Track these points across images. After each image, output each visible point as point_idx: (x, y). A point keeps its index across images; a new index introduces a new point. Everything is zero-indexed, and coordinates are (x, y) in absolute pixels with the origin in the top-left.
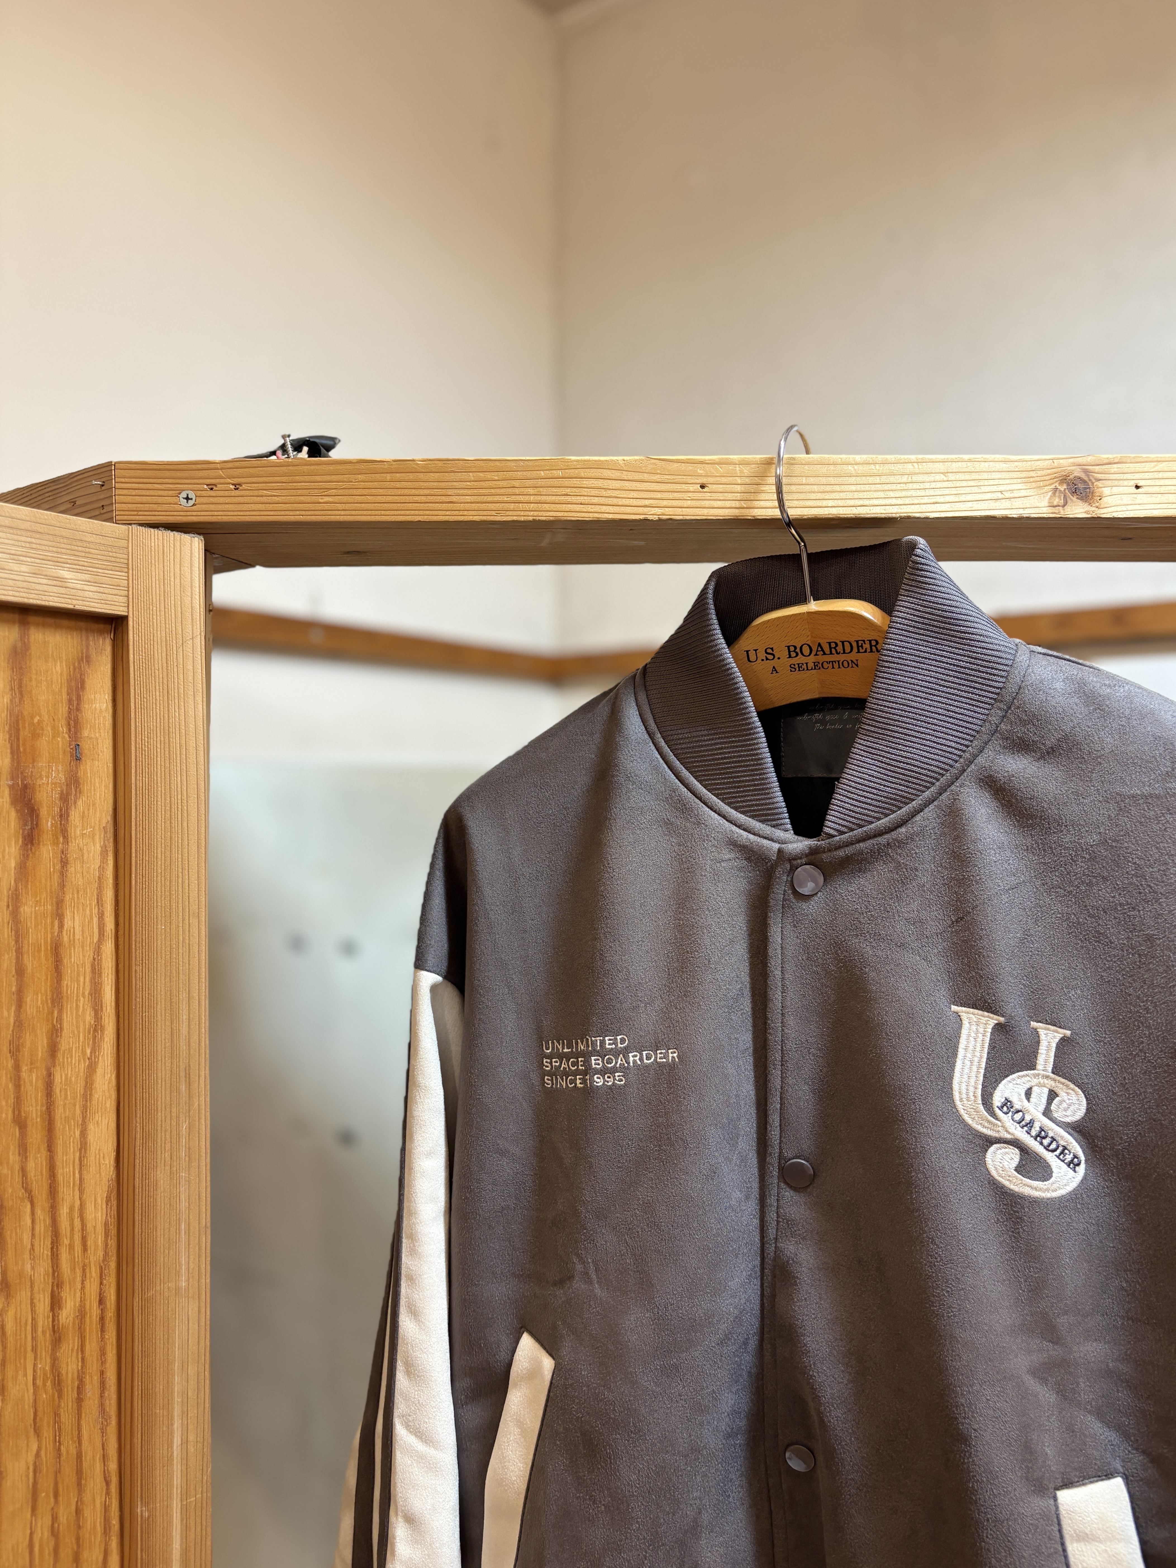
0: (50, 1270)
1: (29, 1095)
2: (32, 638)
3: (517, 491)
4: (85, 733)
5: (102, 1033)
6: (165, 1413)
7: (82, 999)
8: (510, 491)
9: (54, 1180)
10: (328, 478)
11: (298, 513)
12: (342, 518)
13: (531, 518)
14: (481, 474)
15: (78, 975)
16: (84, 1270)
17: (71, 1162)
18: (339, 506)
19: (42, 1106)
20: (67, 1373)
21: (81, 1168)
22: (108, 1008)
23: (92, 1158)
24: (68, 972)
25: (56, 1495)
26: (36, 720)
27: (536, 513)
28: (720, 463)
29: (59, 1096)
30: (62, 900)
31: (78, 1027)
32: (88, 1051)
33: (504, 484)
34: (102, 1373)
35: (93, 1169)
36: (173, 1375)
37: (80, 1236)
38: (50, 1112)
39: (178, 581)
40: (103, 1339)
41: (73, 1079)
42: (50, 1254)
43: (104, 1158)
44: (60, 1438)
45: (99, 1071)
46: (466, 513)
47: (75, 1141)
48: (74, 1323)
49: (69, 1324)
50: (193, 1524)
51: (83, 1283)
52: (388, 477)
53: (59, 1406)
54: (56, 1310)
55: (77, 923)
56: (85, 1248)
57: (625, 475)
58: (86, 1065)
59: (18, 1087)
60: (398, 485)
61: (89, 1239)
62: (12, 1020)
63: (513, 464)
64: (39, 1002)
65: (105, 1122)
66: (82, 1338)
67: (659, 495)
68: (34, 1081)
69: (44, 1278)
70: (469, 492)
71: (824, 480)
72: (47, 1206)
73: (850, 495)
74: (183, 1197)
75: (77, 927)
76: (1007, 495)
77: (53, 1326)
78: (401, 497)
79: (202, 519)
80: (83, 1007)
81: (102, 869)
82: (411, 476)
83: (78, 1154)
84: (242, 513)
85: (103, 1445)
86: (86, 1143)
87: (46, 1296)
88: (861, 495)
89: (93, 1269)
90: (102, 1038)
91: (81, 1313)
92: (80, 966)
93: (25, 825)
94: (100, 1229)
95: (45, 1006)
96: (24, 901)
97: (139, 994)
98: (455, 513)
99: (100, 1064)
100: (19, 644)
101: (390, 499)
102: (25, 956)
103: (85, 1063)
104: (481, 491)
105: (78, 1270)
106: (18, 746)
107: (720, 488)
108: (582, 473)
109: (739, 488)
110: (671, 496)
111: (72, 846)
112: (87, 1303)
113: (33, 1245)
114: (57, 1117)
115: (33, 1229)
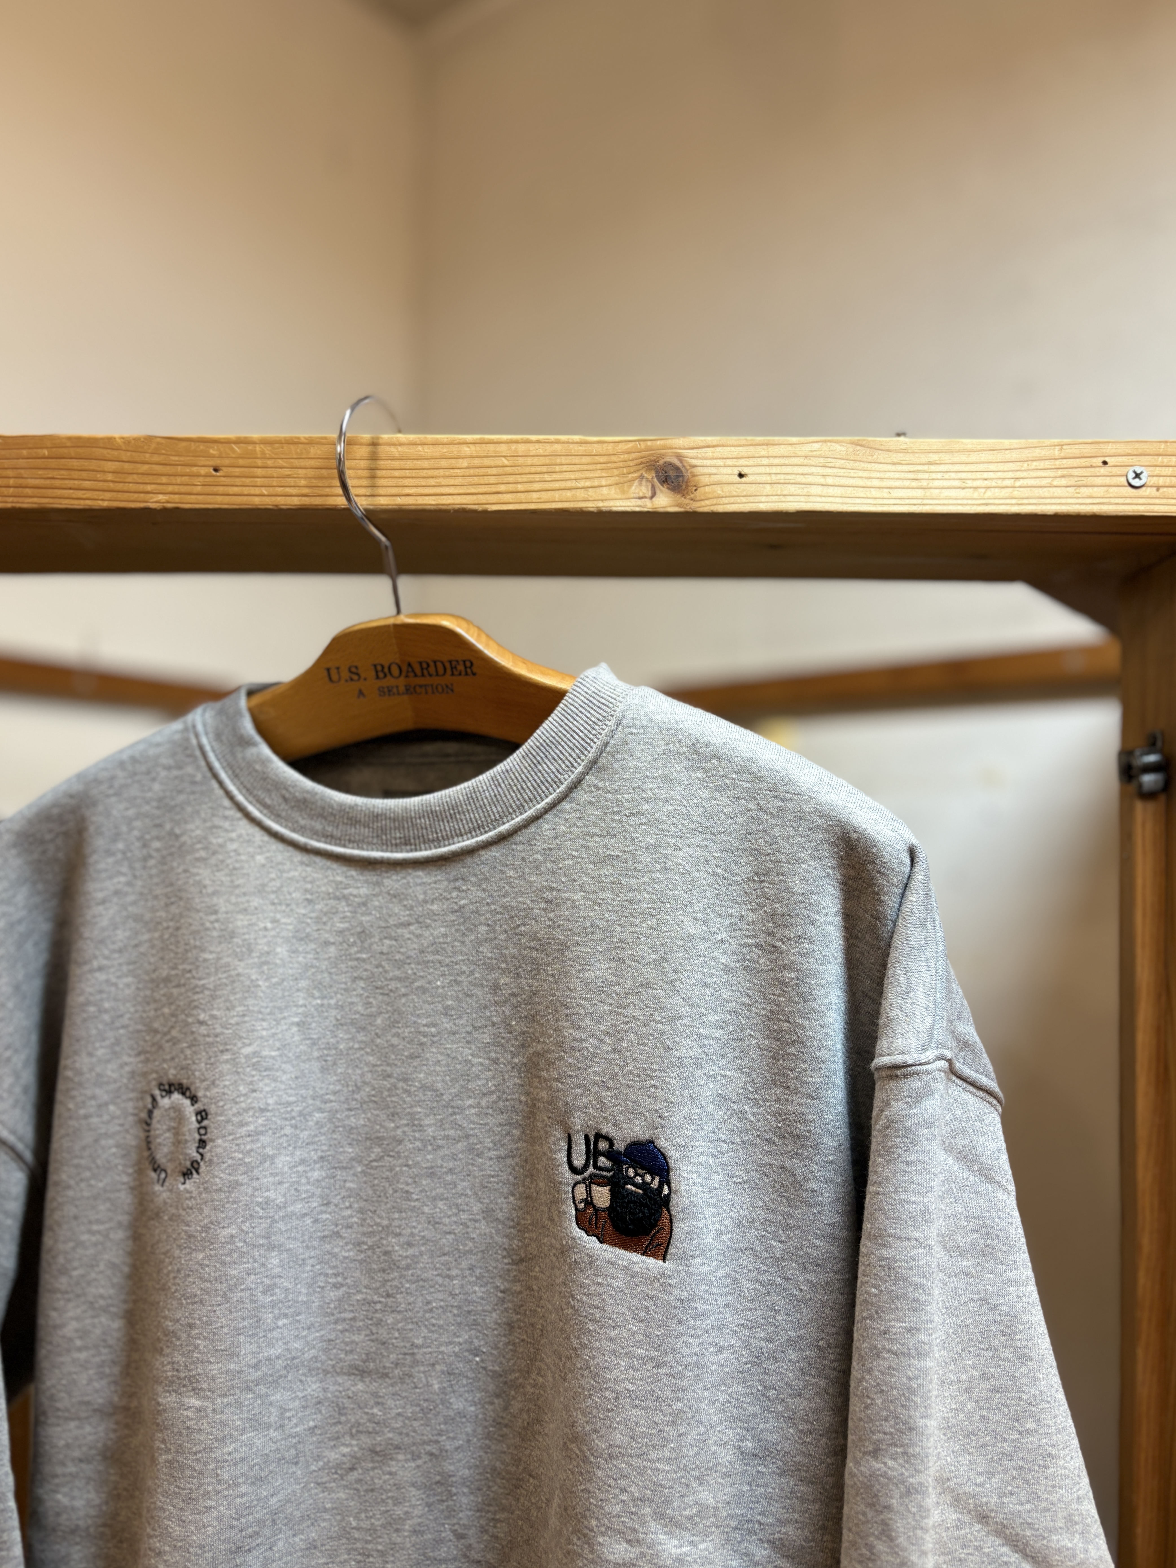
13: (9, 505)
27: (16, 500)
28: (237, 442)
57: (125, 456)
67: (164, 480)
71: (361, 464)
73: (392, 482)
76: (569, 484)
107: (237, 471)
108: (72, 452)
109: (259, 472)
110: (179, 480)
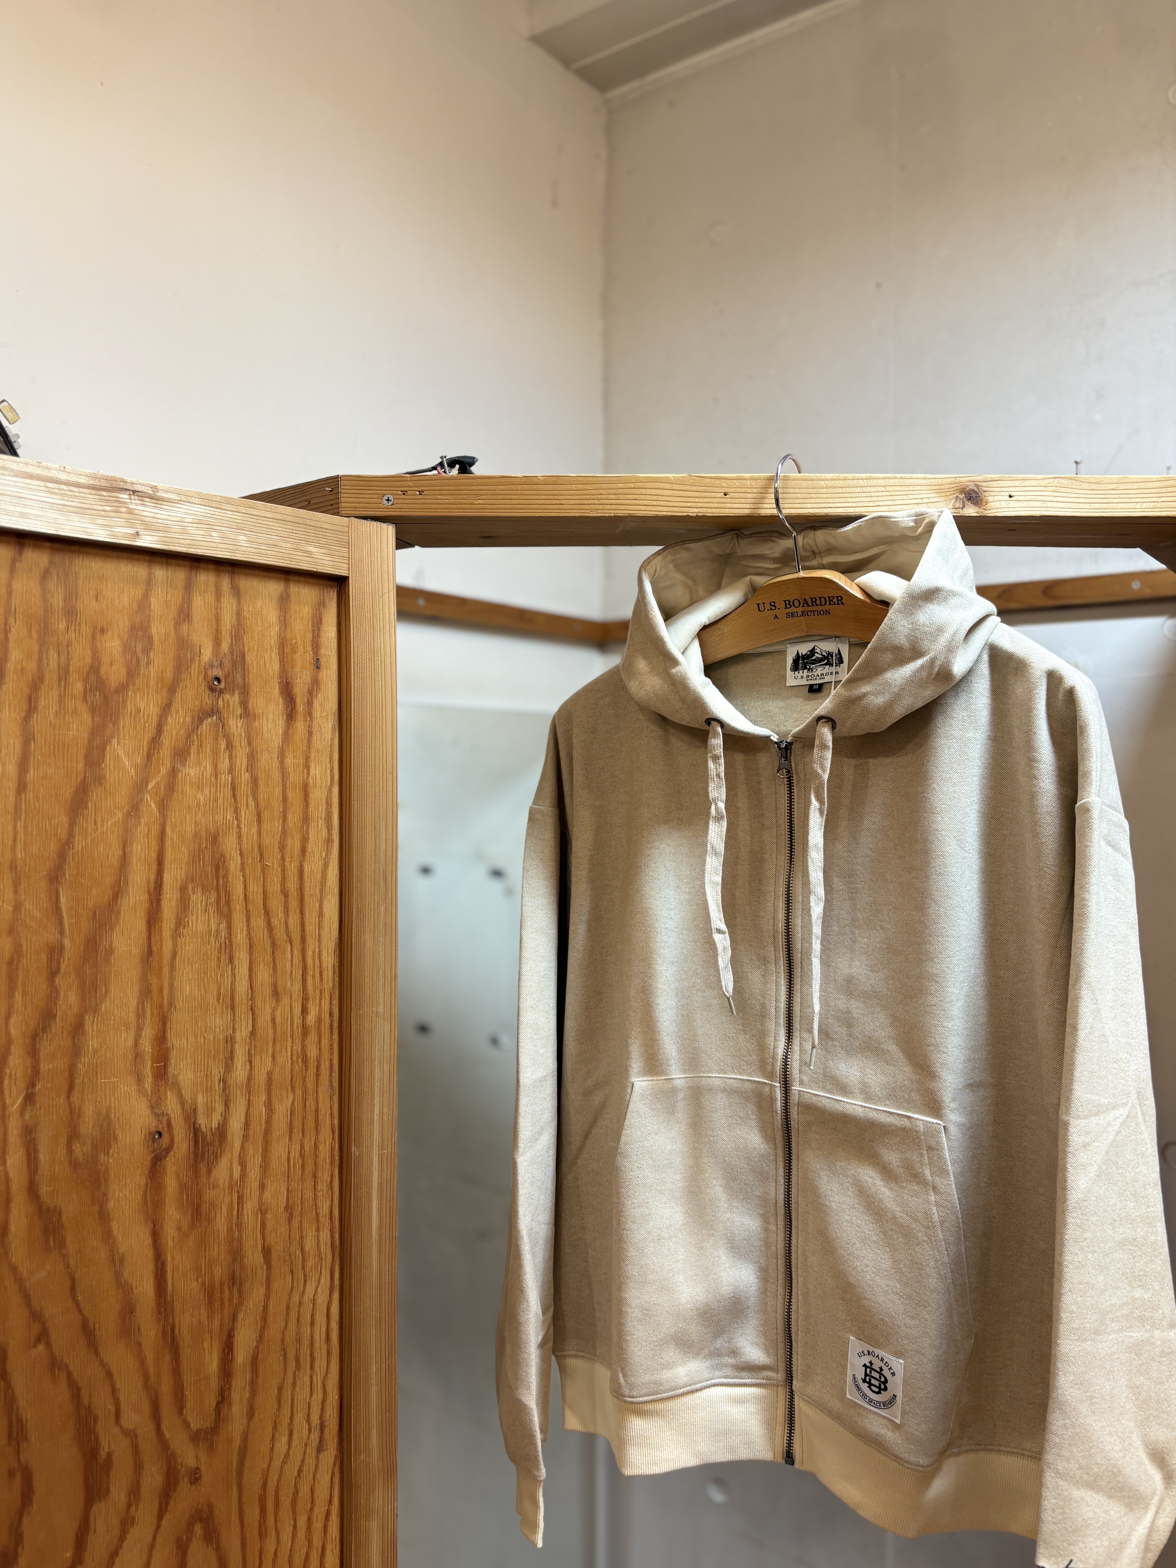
0: (302, 989)
1: (289, 876)
2: (291, 591)
3: (604, 497)
4: (323, 652)
5: (332, 844)
6: (370, 1091)
7: (320, 820)
8: (599, 496)
9: (304, 932)
11: (461, 510)
12: (489, 514)
13: (613, 515)
14: (581, 486)
15: (318, 805)
16: (321, 993)
18: (488, 506)
19: (297, 885)
20: (311, 1055)
21: (319, 928)
22: (335, 828)
23: (326, 923)
24: (312, 802)
25: (303, 1131)
26: (294, 642)
27: (616, 512)
28: (737, 479)
29: (307, 880)
30: (309, 757)
31: (318, 839)
32: (324, 854)
33: (595, 492)
34: (331, 1060)
35: (326, 930)
36: (375, 1068)
37: (319, 971)
38: (301, 889)
39: (379, 554)
40: (331, 1039)
41: (314, 871)
42: (301, 979)
44: (306, 1096)
45: (330, 868)
47: (316, 909)
48: (315, 1025)
49: (312, 1025)
50: (385, 1168)
51: (320, 1001)
52: (520, 487)
53: (306, 1076)
54: (305, 1014)
55: (318, 772)
56: (321, 980)
57: (674, 487)
59: (283, 871)
60: (526, 492)
61: (324, 973)
62: (280, 829)
64: (296, 820)
65: (334, 901)
66: (320, 1035)
67: (697, 500)
69: (298, 994)
70: (573, 497)
72: (300, 948)
73: (821, 501)
74: (381, 954)
75: (317, 775)
76: (925, 501)
77: (303, 1025)
78: (528, 500)
79: (395, 513)
80: (321, 826)
81: (332, 739)
82: (534, 487)
83: (317, 919)
84: (422, 510)
85: (331, 1107)
86: (322, 913)
87: (299, 1004)
88: (830, 500)
89: (326, 993)
91: (319, 1020)
92: (319, 800)
93: (288, 707)
94: (330, 968)
95: (299, 822)
96: (287, 755)
97: (355, 819)
98: (563, 511)
99: (331, 863)
100: (284, 594)
102: (288, 790)
103: (321, 862)
104: (580, 497)
105: (317, 992)
106: (284, 657)
107: (737, 495)
108: (647, 485)
110: (704, 500)
111: (315, 723)
112: (323, 1014)
113: (291, 972)
114: (306, 893)
115: (292, 961)
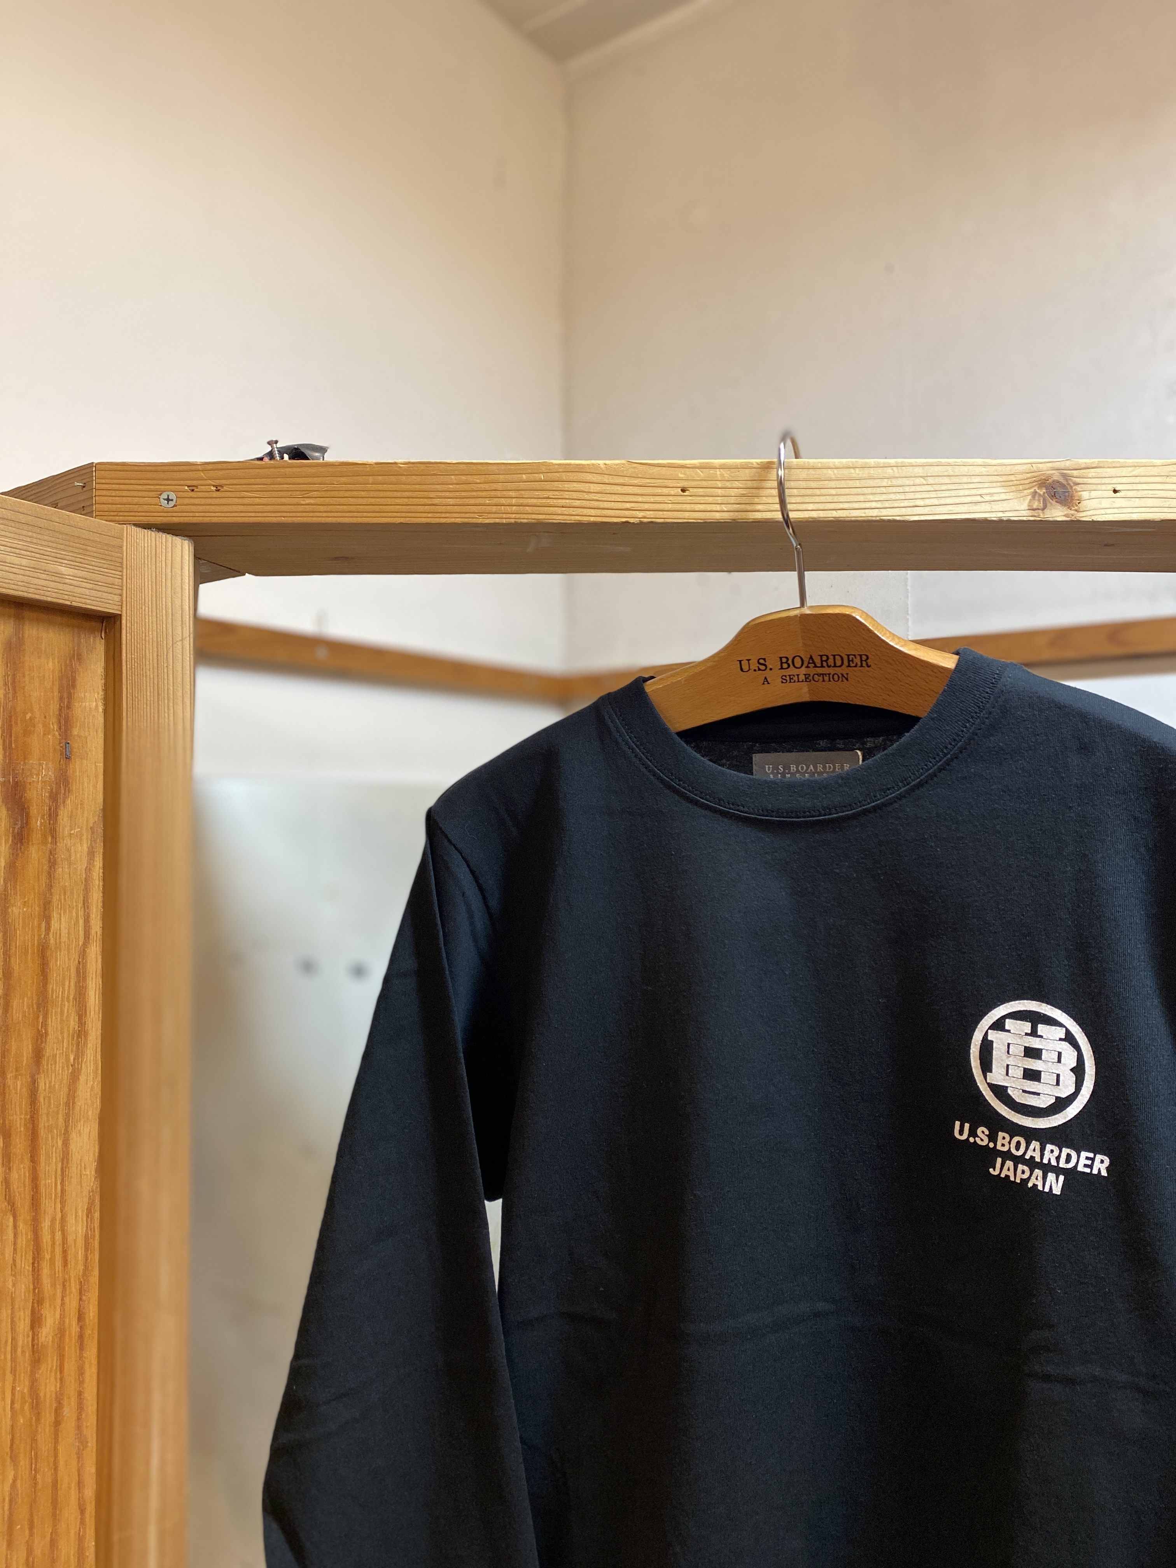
0: (31, 1287)
1: (13, 1103)
2: (26, 635)
3: (499, 494)
4: (76, 731)
5: (86, 1039)
7: (66, 1003)
8: (493, 493)
9: (37, 1192)
10: (310, 480)
11: (279, 514)
12: (323, 520)
13: (513, 521)
14: (464, 478)
15: (63, 979)
16: (64, 1286)
17: (54, 1173)
18: (322, 508)
19: (26, 1114)
20: (45, 1396)
21: (62, 1180)
22: (92, 1013)
23: (74, 1169)
24: (54, 976)
25: (31, 1527)
26: (28, 716)
27: (518, 516)
28: (702, 467)
29: (43, 1104)
30: (50, 902)
31: (62, 1033)
32: (72, 1058)
33: (487, 486)
34: (80, 1394)
35: (74, 1180)
36: (153, 1392)
37: (61, 1250)
38: (34, 1121)
39: (169, 582)
40: (81, 1357)
41: (57, 1086)
42: (31, 1269)
43: (85, 1168)
44: (36, 1465)
45: (82, 1078)
46: (447, 515)
47: (58, 1151)
48: (53, 1342)
49: (48, 1342)
51: (62, 1300)
52: (371, 479)
53: (37, 1431)
54: (36, 1328)
55: (63, 925)
56: (65, 1263)
57: (606, 479)
58: (70, 1071)
60: (380, 487)
61: (69, 1253)
63: (494, 467)
64: (25, 1006)
65: (87, 1130)
66: (61, 1357)
67: (640, 499)
68: (19, 1088)
69: (25, 1295)
70: (451, 494)
71: (803, 484)
72: (29, 1218)
73: (829, 499)
75: (63, 930)
76: (987, 498)
77: (33, 1346)
78: (383, 499)
79: (182, 520)
80: (68, 1012)
81: (88, 870)
82: (393, 479)
83: (60, 1165)
84: (223, 515)
85: (79, 1471)
86: (68, 1153)
87: (27, 1313)
88: (841, 499)
89: (73, 1285)
90: (86, 1043)
91: (61, 1331)
92: (65, 970)
93: (16, 823)
94: (80, 1242)
95: (31, 1009)
96: (12, 901)
98: (437, 515)
99: (83, 1070)
100: (14, 640)
101: (372, 501)
102: (13, 959)
103: (68, 1070)
104: (463, 494)
105: (58, 1286)
107: (701, 491)
108: (564, 476)
109: (719, 491)
110: (652, 499)
111: (60, 845)
112: (67, 1321)
113: (14, 1261)
114: (41, 1125)
115: (15, 1244)
